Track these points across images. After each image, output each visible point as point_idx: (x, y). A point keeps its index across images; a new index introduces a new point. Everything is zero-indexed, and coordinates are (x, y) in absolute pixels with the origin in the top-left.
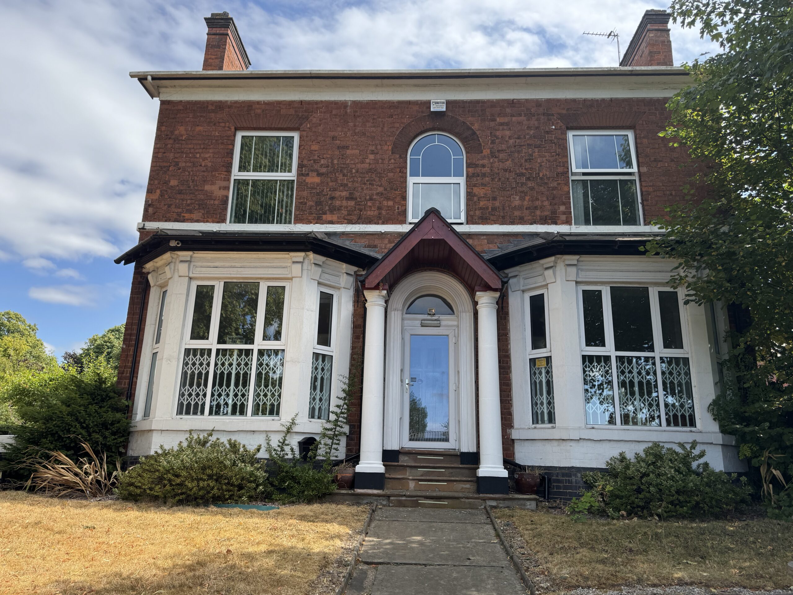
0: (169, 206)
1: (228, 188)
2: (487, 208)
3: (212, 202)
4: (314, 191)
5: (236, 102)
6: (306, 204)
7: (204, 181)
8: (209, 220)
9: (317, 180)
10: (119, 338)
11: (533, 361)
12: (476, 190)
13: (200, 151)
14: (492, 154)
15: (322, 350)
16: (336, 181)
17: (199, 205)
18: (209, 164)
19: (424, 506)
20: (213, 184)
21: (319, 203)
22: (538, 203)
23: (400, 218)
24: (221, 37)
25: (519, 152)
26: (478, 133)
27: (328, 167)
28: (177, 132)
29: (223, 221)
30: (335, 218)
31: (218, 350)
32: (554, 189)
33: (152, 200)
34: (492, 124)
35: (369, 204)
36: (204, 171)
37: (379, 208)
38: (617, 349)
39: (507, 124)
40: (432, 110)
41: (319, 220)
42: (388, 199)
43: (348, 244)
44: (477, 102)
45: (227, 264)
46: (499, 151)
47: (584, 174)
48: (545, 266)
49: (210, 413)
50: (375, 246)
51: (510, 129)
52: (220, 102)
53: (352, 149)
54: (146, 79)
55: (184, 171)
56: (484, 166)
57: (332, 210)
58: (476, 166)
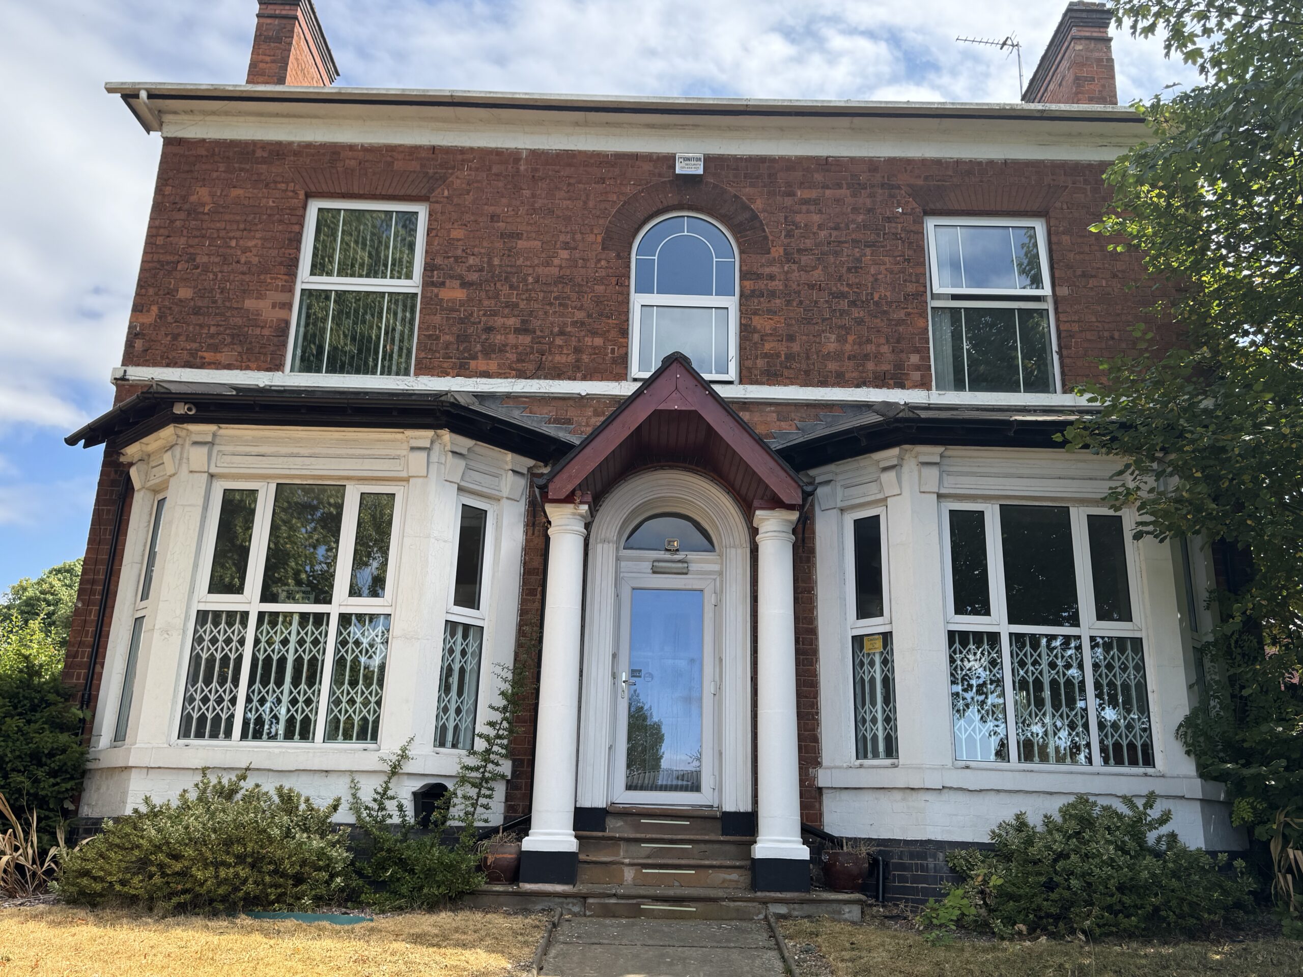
0: (175, 337)
1: (290, 306)
2: (778, 355)
3: (258, 331)
4: (455, 315)
5: (309, 145)
6: (438, 338)
7: (244, 291)
8: (254, 365)
9: (460, 294)
10: (70, 586)
11: (858, 641)
12: (757, 321)
13: (238, 234)
14: (788, 257)
15: (464, 615)
16: (496, 296)
17: (233, 336)
18: (255, 260)
19: (650, 914)
20: (260, 297)
21: (462, 338)
22: (870, 348)
23: (617, 370)
24: (284, 21)
25: (836, 254)
26: (762, 216)
27: (481, 270)
28: (193, 198)
29: (277, 366)
30: (493, 366)
31: (261, 615)
32: (900, 322)
33: (142, 325)
34: (788, 201)
35: (559, 341)
36: (243, 273)
37: (577, 350)
38: (1013, 619)
39: (816, 202)
40: (678, 171)
41: (463, 370)
42: (594, 333)
43: (517, 416)
44: (762, 159)
45: (284, 450)
46: (799, 251)
47: (955, 297)
48: (883, 464)
49: (244, 736)
50: (569, 421)
51: (820, 212)
52: (279, 144)
53: (528, 239)
54: (137, 96)
55: (206, 270)
56: (772, 277)
57: (489, 351)
58: (759, 277)
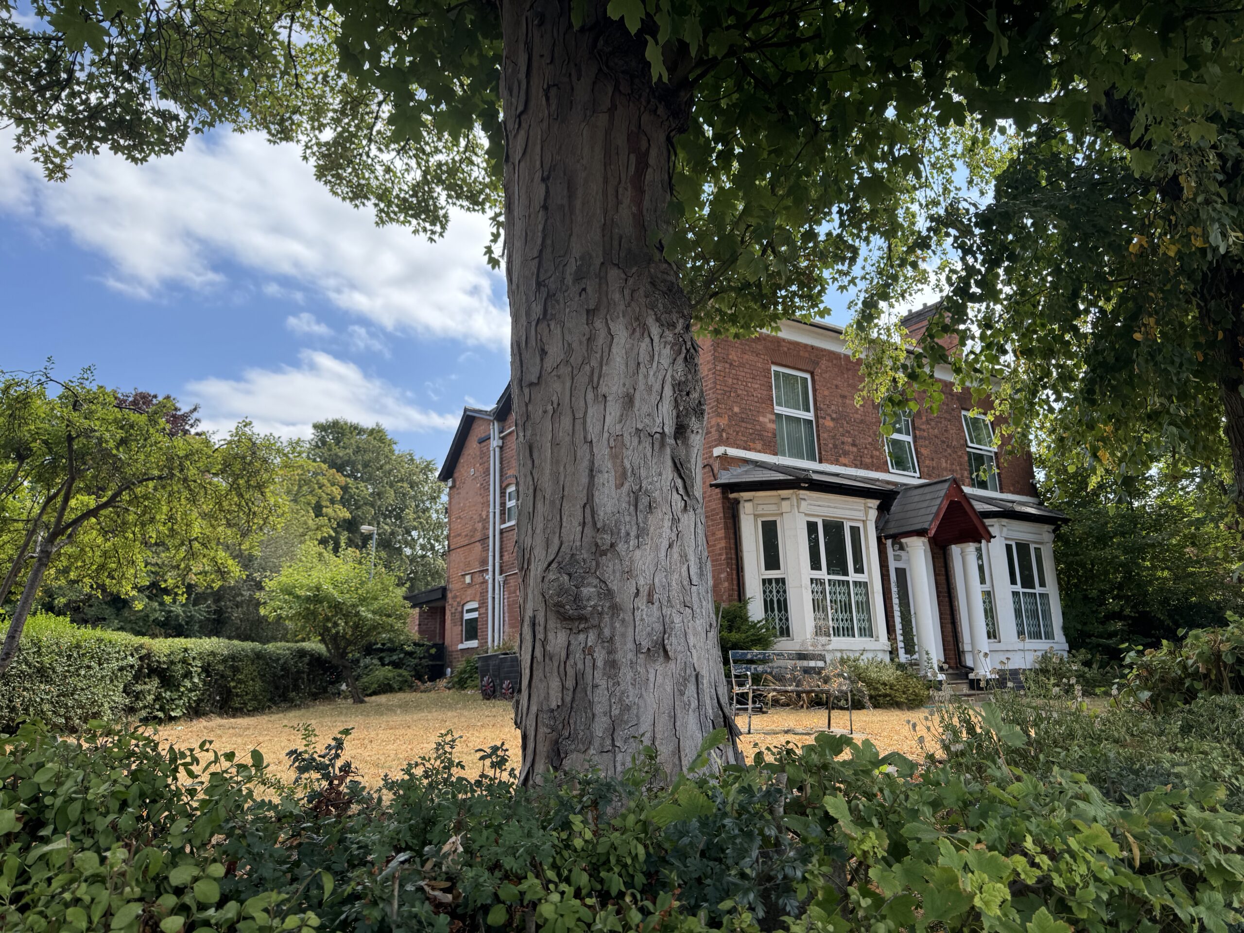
0: (737, 433)
1: (775, 422)
2: (930, 467)
3: (766, 434)
4: (830, 434)
5: (768, 336)
6: (827, 445)
7: (759, 412)
8: (769, 452)
9: (832, 424)
12: (922, 450)
13: (751, 381)
14: (928, 422)
16: (842, 426)
17: (758, 435)
18: (760, 396)
20: (764, 416)
21: (835, 446)
22: (954, 467)
23: (886, 468)
25: (941, 423)
27: (836, 413)
29: (776, 453)
30: (847, 461)
32: (961, 456)
33: (723, 425)
35: (865, 452)
36: (757, 402)
38: (1022, 587)
41: (837, 462)
42: (875, 449)
46: (929, 419)
53: (849, 399)
55: (742, 399)
56: (924, 430)
57: (846, 453)
58: (920, 429)
